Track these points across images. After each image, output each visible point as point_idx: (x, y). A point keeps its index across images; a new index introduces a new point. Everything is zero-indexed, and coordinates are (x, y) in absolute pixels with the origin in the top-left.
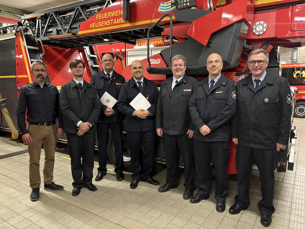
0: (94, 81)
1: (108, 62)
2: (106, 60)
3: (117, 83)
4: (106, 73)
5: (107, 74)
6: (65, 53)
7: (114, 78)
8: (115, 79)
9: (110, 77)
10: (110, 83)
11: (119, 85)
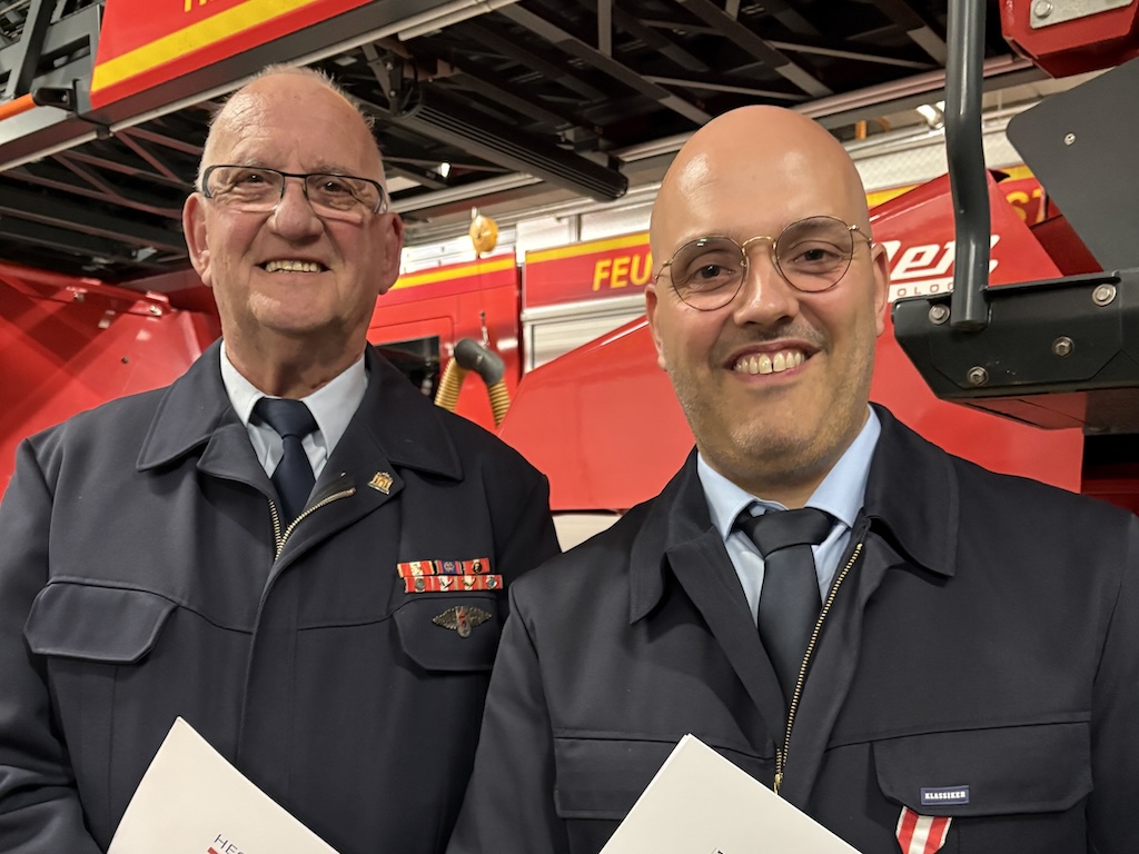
0: (42, 528)
1: (283, 210)
2: (256, 177)
3: (416, 568)
4: (244, 399)
5: (260, 413)
6: (49, 307)
7: (382, 482)
8: (396, 496)
9: (317, 455)
10: (303, 560)
11: (456, 596)
